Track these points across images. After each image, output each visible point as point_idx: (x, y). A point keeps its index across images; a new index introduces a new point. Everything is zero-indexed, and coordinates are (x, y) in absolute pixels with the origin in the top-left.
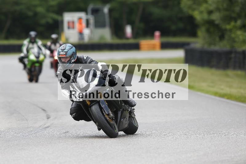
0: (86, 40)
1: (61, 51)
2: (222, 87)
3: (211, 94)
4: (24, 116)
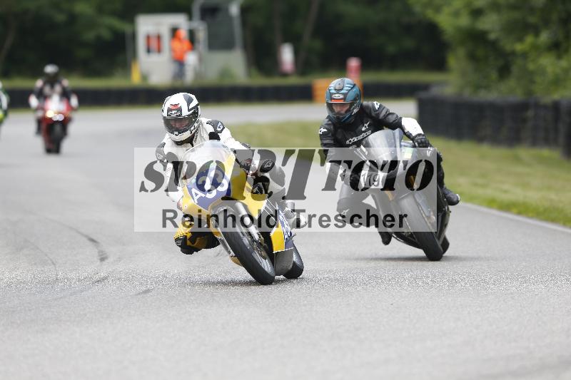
0: (189, 79)
1: (334, 92)
2: (506, 187)
3: (480, 204)
4: (46, 255)
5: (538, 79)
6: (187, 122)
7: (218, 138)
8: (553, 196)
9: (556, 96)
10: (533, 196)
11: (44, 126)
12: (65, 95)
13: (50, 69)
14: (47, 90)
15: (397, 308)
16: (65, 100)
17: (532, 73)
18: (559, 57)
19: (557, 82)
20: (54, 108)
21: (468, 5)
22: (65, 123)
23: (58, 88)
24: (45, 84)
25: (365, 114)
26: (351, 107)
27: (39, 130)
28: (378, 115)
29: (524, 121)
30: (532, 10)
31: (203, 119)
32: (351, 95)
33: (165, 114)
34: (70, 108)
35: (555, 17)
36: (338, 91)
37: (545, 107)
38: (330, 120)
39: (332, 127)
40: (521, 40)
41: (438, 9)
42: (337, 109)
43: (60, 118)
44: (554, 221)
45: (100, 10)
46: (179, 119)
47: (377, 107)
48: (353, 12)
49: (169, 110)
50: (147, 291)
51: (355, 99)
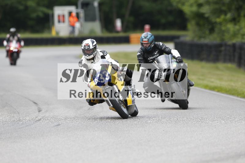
0: (77, 34)
1: (144, 38)
2: (213, 80)
3: (201, 87)
4: (15, 109)
5: (226, 34)
6: (92, 51)
7: (105, 58)
8: (233, 84)
9: (234, 41)
10: (224, 84)
11: (9, 53)
12: (19, 41)
13: (12, 30)
14: (11, 38)
15: (166, 132)
16: (18, 43)
17: (224, 31)
18: (235, 24)
19: (235, 35)
20: (14, 46)
21: (196, 2)
22: (18, 53)
23: (16, 38)
24: (10, 36)
25: (156, 47)
26: (150, 45)
27: (7, 56)
28: (162, 48)
29: (220, 51)
30: (224, 4)
31: (98, 50)
32: (151, 39)
33: (83, 48)
34: (21, 46)
35: (233, 7)
36: (145, 37)
37: (229, 46)
38: (142, 49)
39: (142, 52)
40: (219, 17)
41: (183, 4)
42: (145, 45)
43: (16, 50)
44: (233, 94)
45: (38, 4)
46: (89, 50)
47: (161, 45)
48: (147, 5)
49: (85, 46)
50: (59, 125)
51: (152, 41)
